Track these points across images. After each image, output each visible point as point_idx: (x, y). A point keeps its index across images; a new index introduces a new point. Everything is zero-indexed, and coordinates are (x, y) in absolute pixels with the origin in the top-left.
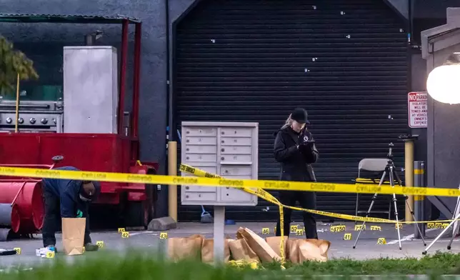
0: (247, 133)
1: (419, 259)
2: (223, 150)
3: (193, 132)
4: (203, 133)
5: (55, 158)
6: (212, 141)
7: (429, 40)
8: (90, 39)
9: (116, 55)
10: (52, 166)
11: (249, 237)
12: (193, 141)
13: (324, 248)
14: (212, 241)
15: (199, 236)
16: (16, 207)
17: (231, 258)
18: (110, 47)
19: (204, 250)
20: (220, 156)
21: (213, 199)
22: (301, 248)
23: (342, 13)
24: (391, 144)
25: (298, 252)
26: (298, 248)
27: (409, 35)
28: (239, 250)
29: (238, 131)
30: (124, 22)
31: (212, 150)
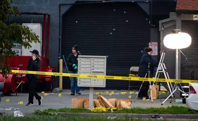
0: (102, 60)
1: (166, 108)
2: (93, 66)
3: (82, 59)
4: (86, 60)
5: (20, 65)
6: (89, 63)
7: (162, 24)
8: (32, 21)
9: (41, 27)
10: (19, 69)
11: (102, 99)
12: (82, 63)
13: (130, 103)
14: (89, 100)
15: (83, 98)
16: (5, 84)
17: (95, 107)
18: (40, 24)
19: (85, 104)
20: (92, 69)
21: (89, 85)
22: (121, 103)
23: (125, 12)
24: (149, 63)
25: (120, 104)
26: (120, 103)
27: (150, 21)
28: (98, 103)
29: (99, 59)
30: (45, 15)
31: (89, 66)
